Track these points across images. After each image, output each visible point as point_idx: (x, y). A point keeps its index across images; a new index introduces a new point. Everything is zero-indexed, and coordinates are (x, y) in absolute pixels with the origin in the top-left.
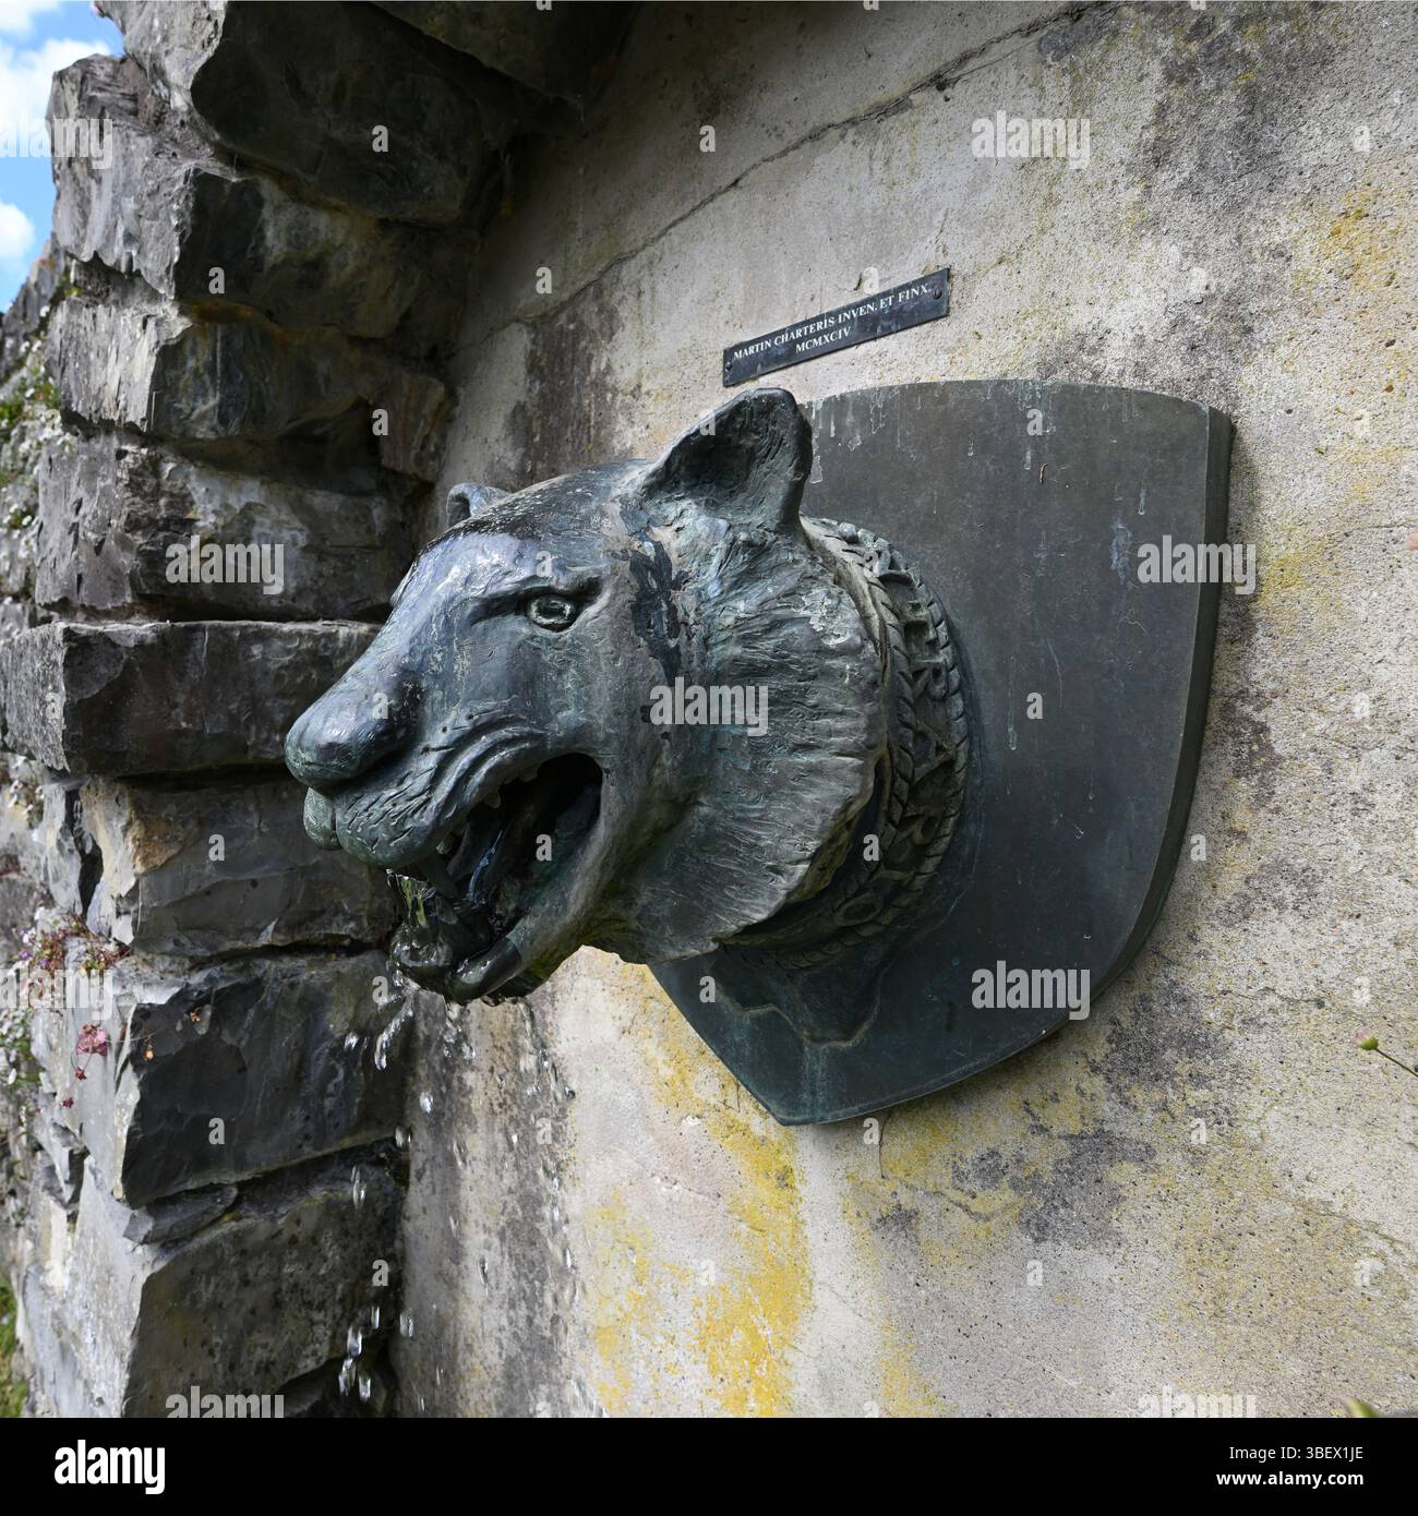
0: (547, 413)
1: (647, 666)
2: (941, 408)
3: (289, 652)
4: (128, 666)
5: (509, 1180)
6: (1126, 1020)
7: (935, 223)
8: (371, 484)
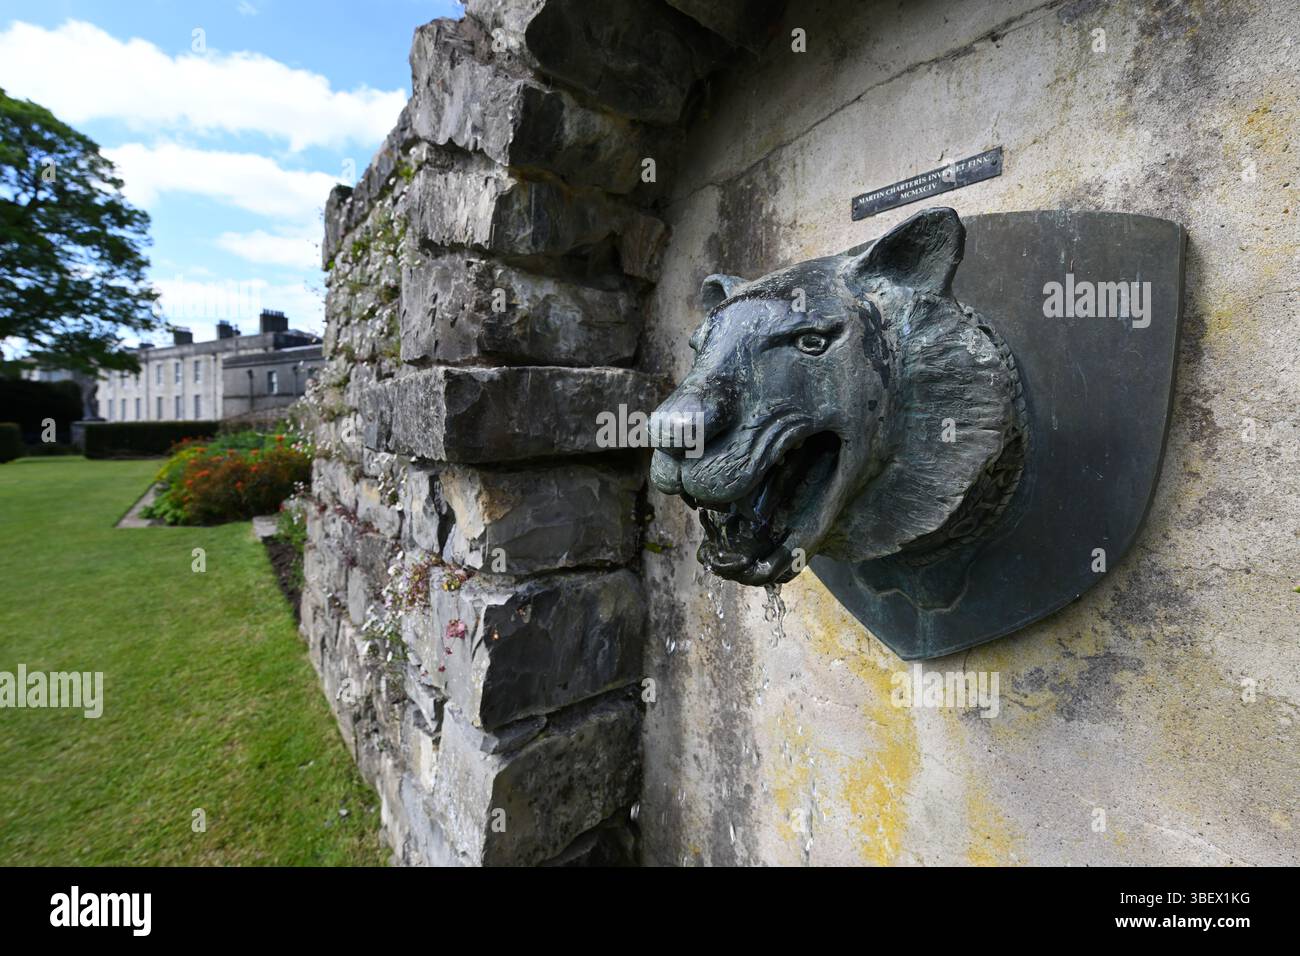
0: (733, 239)
1: (872, 376)
2: (1004, 228)
3: (578, 385)
4: (484, 393)
5: (714, 704)
6: (1124, 588)
7: (991, 119)
8: (616, 284)
